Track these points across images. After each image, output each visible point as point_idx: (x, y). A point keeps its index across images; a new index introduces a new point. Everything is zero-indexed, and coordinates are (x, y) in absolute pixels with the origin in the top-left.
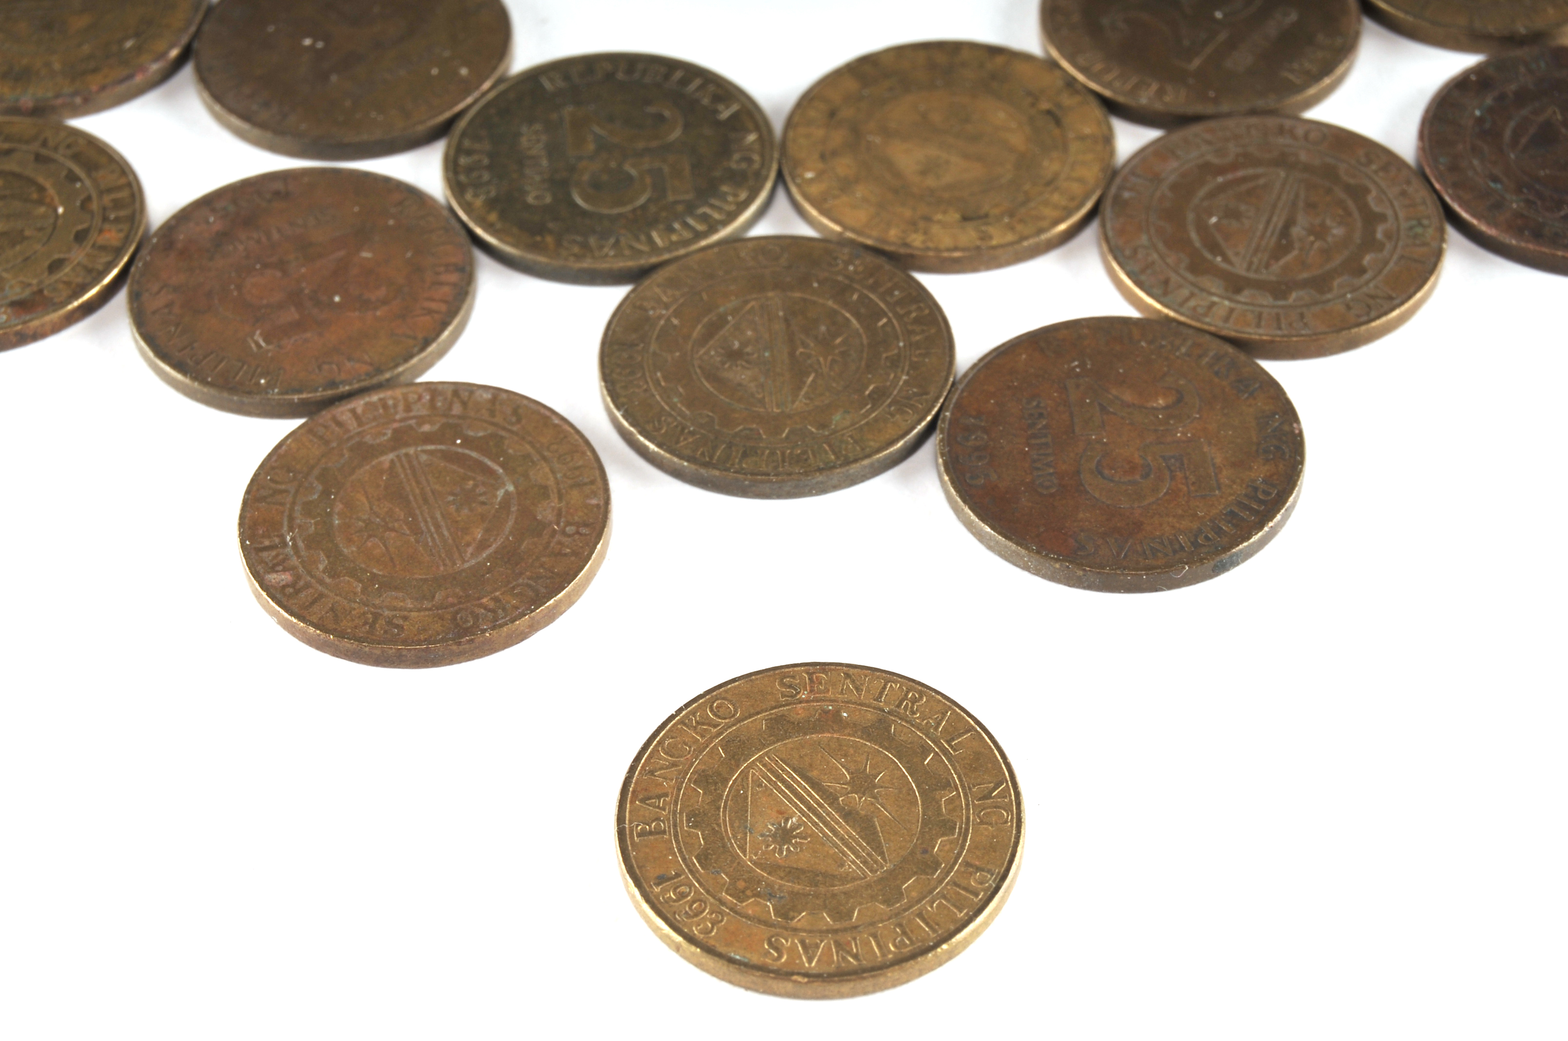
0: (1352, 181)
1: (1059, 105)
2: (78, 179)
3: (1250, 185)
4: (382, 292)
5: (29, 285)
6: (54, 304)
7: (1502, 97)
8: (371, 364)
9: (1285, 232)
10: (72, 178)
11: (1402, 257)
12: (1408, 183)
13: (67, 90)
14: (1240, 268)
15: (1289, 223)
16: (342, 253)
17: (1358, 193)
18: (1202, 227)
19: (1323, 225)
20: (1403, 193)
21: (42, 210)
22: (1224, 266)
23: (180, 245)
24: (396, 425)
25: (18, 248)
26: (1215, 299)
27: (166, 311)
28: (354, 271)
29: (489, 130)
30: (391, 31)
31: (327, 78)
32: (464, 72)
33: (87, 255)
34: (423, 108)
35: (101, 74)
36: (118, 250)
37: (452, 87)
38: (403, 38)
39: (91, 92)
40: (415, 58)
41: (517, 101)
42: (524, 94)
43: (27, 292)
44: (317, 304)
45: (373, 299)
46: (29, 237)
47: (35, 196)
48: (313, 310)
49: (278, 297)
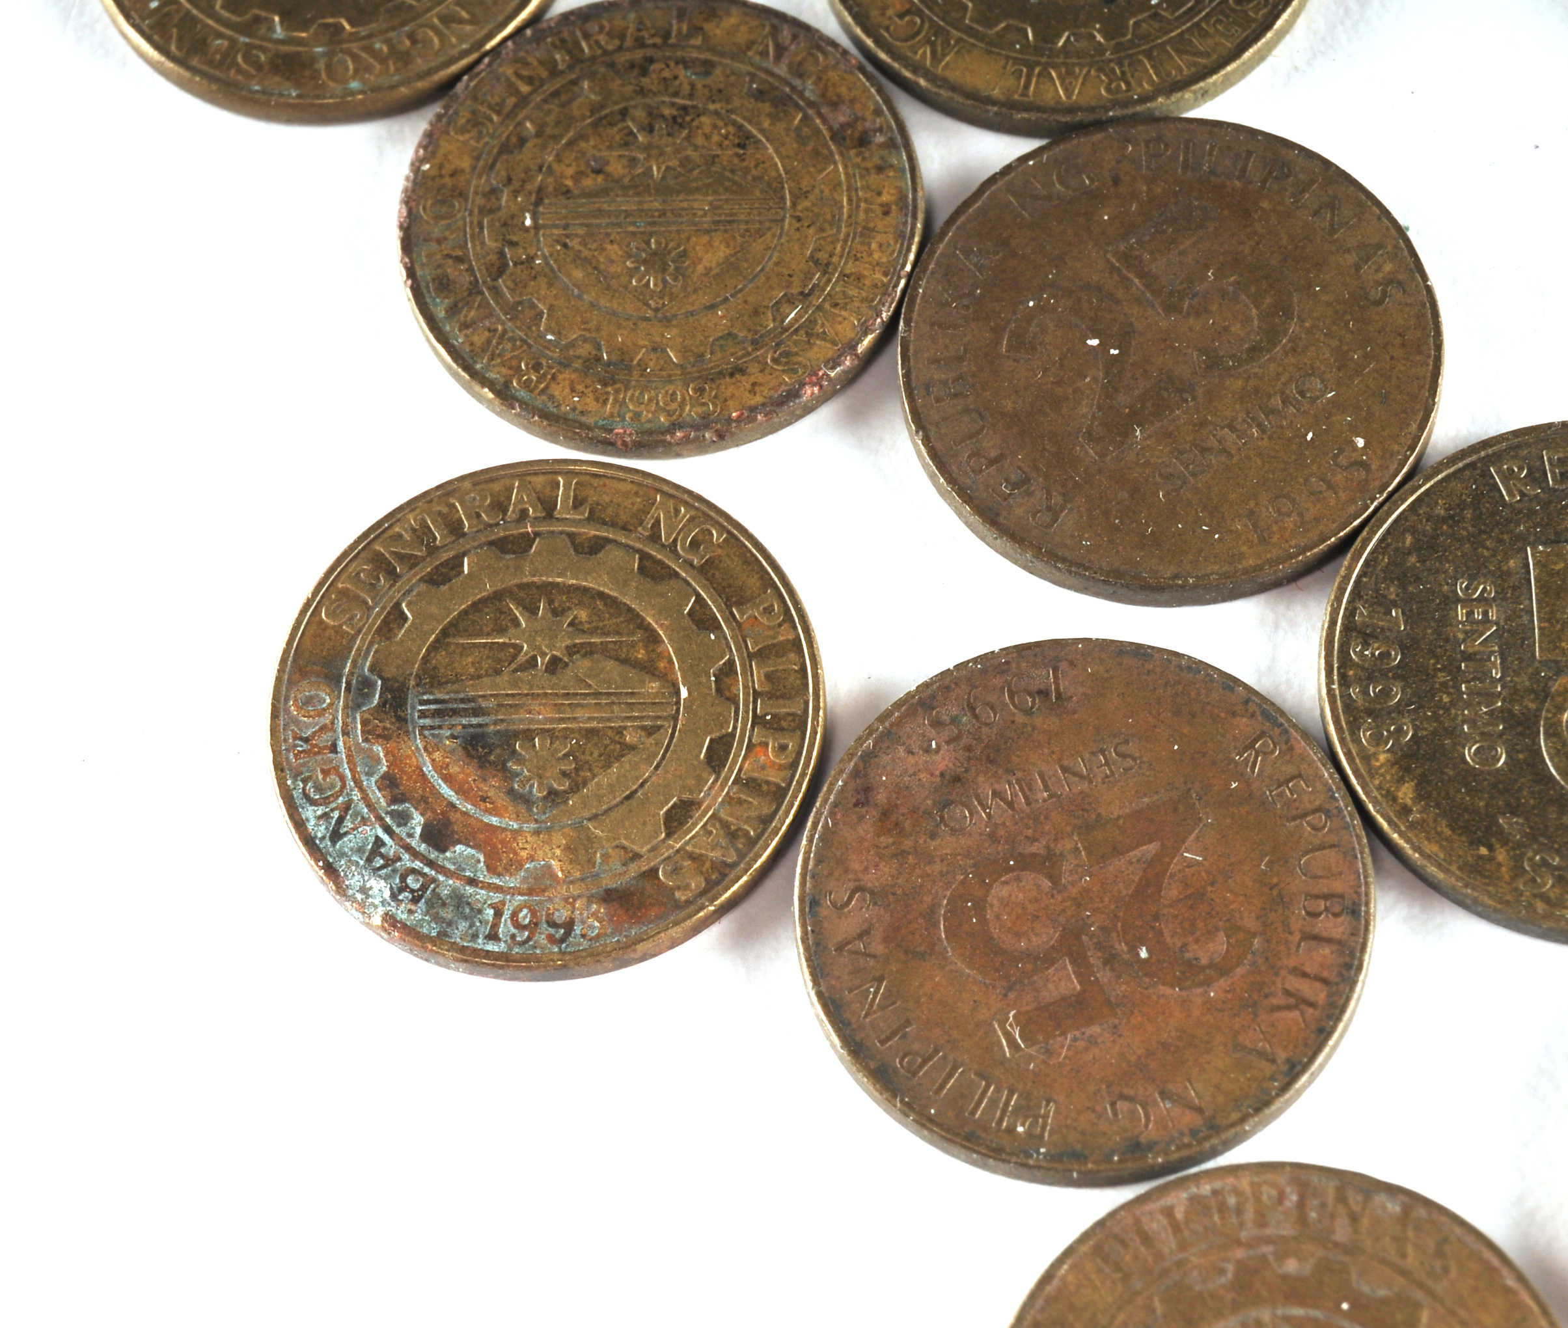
4: (1219, 946)
5: (636, 856)
6: (678, 906)
8: (1199, 1110)
10: (703, 620)
13: (691, 412)
16: (1152, 848)
21: (655, 685)
23: (881, 797)
24: (1240, 1253)
28: (1172, 891)
29: (1403, 586)
30: (1236, 328)
31: (1127, 433)
32: (1360, 442)
33: (729, 799)
34: (1289, 522)
35: (745, 382)
36: (779, 794)
37: (1339, 478)
38: (1255, 350)
39: (729, 420)
40: (1277, 401)
41: (1451, 519)
42: (1462, 506)
43: (634, 870)
44: (1110, 960)
45: (1204, 961)
46: (632, 748)
47: (641, 654)
48: (1104, 976)
49: (1044, 937)
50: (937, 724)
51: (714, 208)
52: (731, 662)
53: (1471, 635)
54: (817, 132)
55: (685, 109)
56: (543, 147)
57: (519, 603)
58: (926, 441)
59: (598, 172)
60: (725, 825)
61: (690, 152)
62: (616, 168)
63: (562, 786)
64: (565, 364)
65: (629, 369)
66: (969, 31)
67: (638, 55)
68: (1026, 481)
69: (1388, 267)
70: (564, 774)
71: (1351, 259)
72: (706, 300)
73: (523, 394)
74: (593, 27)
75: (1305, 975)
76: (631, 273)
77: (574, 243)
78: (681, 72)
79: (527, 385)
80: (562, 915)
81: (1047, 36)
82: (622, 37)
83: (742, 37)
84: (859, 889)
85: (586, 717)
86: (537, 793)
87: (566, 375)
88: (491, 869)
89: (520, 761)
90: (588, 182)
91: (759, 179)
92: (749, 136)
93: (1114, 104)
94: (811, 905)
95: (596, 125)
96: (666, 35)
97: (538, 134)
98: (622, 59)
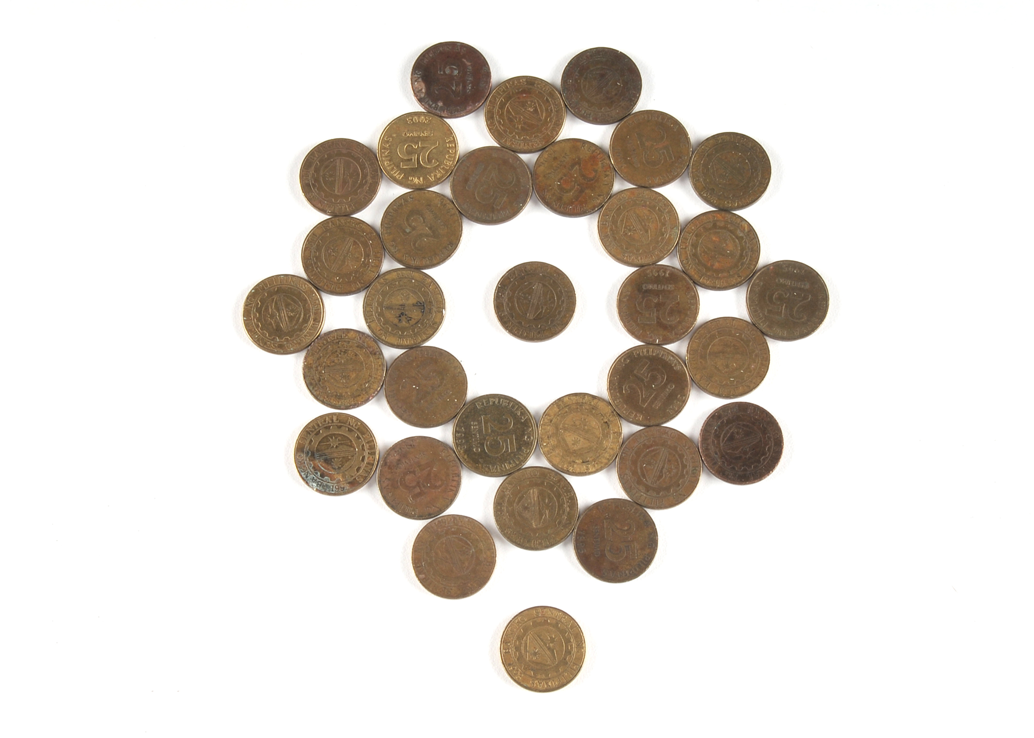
0: (680, 452)
1: (609, 420)
2: (361, 439)
3: (655, 452)
4: (440, 483)
5: (353, 476)
7: (722, 422)
8: (438, 508)
9: (661, 472)
10: (358, 438)
11: (689, 481)
12: (694, 454)
14: (649, 483)
15: (663, 467)
16: (429, 468)
17: (681, 456)
18: (641, 468)
19: (671, 468)
20: (693, 458)
21: (352, 449)
22: (645, 482)
23: (388, 464)
24: (446, 528)
25: (348, 463)
26: (642, 494)
27: (387, 487)
28: (432, 475)
29: (463, 423)
30: (436, 383)
31: (421, 401)
32: (456, 400)
33: (365, 466)
34: (446, 415)
35: (361, 397)
36: (373, 465)
37: (453, 407)
38: (439, 386)
39: (359, 404)
40: (443, 394)
41: (470, 412)
42: (472, 410)
43: (352, 479)
44: (424, 486)
45: (438, 485)
46: (350, 459)
47: (349, 444)
48: (423, 489)
49: (414, 484)
50: (396, 452)
51: (353, 367)
52: (363, 444)
53: (474, 431)
54: (368, 353)
55: (346, 350)
56: (324, 358)
57: (330, 437)
58: (390, 405)
59: (333, 362)
60: (365, 470)
61: (348, 358)
62: (336, 361)
63: (340, 466)
64: (332, 396)
65: (342, 396)
66: (390, 332)
67: (337, 340)
68: (406, 411)
69: (459, 370)
70: (340, 464)
71: (453, 369)
72: (353, 383)
73: (326, 402)
74: (329, 336)
75: (452, 486)
76: (341, 380)
77: (331, 375)
78: (345, 343)
79: (326, 400)
80: (342, 486)
81: (403, 333)
82: (334, 337)
83: (354, 336)
84: (386, 479)
85: (342, 455)
86: (337, 468)
87: (332, 398)
88: (331, 480)
89: (333, 462)
90: (332, 364)
91: (359, 362)
92: (357, 354)
93: (415, 344)
94: (380, 482)
95: (332, 354)
96: (342, 336)
97: (323, 356)
98: (335, 341)
